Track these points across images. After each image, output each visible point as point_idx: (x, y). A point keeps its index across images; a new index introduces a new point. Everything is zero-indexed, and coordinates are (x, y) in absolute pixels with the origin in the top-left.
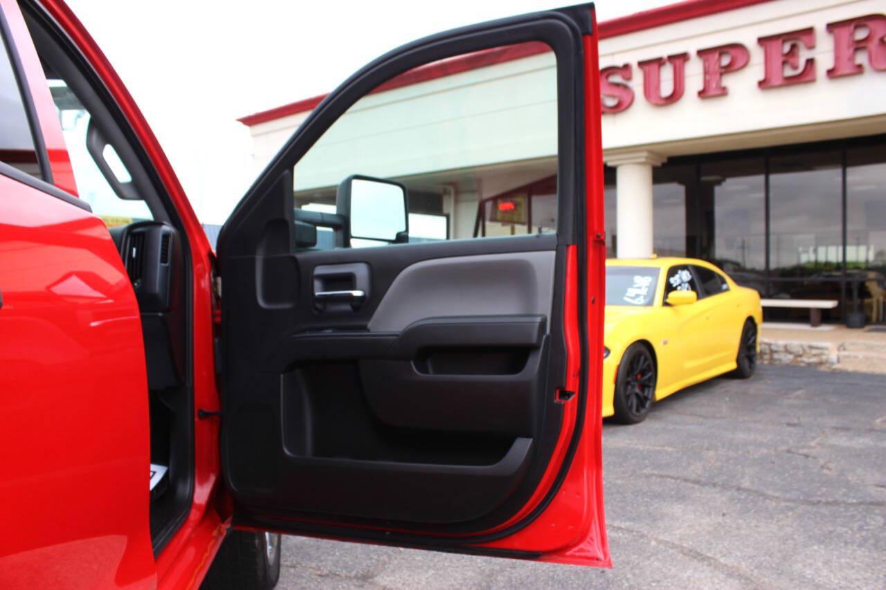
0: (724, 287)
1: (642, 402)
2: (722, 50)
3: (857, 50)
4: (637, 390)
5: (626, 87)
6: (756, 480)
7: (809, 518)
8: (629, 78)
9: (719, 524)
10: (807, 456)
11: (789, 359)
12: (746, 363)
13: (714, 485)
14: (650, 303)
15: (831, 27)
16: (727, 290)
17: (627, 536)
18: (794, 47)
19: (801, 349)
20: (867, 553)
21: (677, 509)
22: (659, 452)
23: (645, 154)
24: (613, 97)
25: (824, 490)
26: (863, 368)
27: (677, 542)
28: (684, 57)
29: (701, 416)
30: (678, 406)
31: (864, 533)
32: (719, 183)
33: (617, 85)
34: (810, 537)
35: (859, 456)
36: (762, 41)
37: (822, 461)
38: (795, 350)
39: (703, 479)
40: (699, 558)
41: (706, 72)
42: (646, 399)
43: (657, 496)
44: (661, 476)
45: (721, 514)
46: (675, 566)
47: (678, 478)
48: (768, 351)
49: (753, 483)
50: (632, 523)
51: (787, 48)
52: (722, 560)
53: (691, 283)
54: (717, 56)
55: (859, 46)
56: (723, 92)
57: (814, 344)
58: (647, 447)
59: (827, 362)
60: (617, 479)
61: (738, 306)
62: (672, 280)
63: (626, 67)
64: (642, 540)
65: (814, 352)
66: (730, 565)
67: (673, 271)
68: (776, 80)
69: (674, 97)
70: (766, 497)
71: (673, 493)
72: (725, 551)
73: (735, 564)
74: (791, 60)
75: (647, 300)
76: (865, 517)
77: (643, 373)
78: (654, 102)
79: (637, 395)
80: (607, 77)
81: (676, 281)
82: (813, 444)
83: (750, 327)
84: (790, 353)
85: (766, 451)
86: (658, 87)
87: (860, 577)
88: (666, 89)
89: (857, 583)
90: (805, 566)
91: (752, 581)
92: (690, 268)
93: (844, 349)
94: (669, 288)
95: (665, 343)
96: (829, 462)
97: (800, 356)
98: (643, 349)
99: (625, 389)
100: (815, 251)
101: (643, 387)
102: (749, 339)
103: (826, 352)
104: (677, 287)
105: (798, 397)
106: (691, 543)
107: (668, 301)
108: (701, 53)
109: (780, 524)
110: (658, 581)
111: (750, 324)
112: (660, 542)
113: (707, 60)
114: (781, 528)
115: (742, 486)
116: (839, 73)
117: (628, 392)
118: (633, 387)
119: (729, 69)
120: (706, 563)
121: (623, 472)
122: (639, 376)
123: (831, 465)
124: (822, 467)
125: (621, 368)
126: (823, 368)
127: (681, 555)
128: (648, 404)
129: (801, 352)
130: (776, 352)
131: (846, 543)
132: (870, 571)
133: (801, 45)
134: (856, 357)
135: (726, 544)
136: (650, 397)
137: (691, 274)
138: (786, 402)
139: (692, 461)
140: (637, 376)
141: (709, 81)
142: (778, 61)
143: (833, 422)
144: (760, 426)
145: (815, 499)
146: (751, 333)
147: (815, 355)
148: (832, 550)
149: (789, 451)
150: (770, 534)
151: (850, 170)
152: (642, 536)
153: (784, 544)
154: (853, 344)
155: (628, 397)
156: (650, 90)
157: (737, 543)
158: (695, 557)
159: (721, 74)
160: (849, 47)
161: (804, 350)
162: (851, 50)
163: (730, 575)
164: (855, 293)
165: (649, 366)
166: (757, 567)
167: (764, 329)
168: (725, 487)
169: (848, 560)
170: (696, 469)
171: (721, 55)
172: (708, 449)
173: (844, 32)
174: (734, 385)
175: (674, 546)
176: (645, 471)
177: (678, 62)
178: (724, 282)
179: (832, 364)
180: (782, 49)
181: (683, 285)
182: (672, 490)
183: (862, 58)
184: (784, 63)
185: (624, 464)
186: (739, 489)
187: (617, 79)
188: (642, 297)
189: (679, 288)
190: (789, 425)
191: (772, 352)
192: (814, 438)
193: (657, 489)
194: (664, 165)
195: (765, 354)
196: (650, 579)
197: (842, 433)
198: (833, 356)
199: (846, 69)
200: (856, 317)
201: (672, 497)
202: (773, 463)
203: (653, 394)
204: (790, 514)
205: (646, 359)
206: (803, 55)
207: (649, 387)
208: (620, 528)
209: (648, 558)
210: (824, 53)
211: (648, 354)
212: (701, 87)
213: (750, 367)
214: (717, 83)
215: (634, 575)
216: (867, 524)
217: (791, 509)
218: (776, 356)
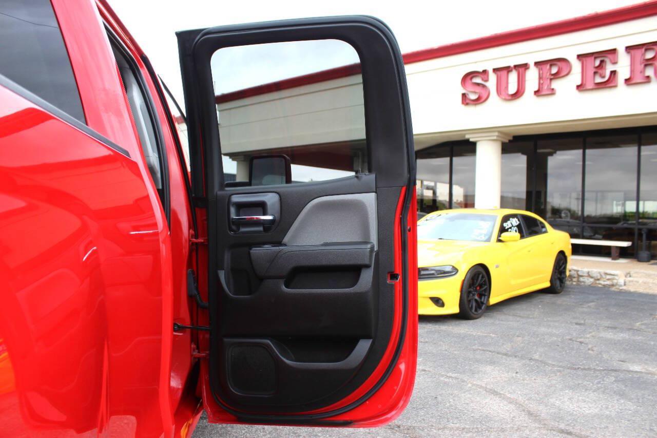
0: (544, 230)
1: (479, 305)
2: (552, 62)
3: (646, 65)
4: (476, 297)
5: (484, 86)
6: (543, 355)
7: (569, 376)
8: (487, 80)
9: (513, 377)
10: (581, 343)
11: (591, 282)
12: (558, 283)
13: (516, 357)
14: (488, 240)
15: (629, 49)
16: (546, 232)
17: (454, 381)
18: (602, 62)
19: (599, 275)
20: (597, 395)
21: (489, 368)
22: (486, 336)
23: (496, 134)
24: (475, 93)
25: (585, 362)
26: (641, 290)
27: (484, 385)
28: (525, 66)
29: (520, 316)
30: (506, 310)
31: (600, 385)
32: (551, 154)
33: (478, 84)
34: (566, 386)
35: (615, 344)
36: (579, 57)
37: (590, 346)
38: (594, 275)
39: (510, 353)
40: (495, 394)
41: (540, 78)
42: (483, 303)
43: (478, 361)
44: (484, 350)
45: (515, 372)
46: (480, 397)
47: (494, 352)
48: (576, 276)
49: (541, 356)
50: (459, 375)
51: (597, 63)
52: (509, 395)
53: (519, 226)
54: (548, 66)
55: (648, 63)
56: (552, 92)
57: (609, 271)
58: (479, 334)
59: (617, 284)
60: (455, 351)
61: (552, 243)
62: (505, 225)
63: (485, 72)
64: (463, 383)
65: (608, 277)
66: (512, 398)
67: (506, 218)
68: (590, 85)
69: (517, 95)
70: (546, 364)
71: (488, 360)
72: (511, 391)
73: (516, 398)
74: (600, 71)
75: (487, 237)
76: (604, 377)
77: (481, 286)
78: (504, 97)
79: (476, 300)
80: (471, 79)
81: (508, 225)
82: (588, 336)
83: (561, 259)
84: (592, 277)
85: (555, 339)
86: (507, 87)
87: (587, 406)
88: (512, 88)
89: (584, 409)
90: (556, 400)
91: (522, 406)
92: (519, 216)
93: (630, 276)
94: (503, 230)
95: (497, 267)
96: (595, 347)
97: (598, 280)
98: (481, 270)
99: (468, 296)
100: (624, 205)
101: (480, 296)
102: (561, 267)
103: (616, 277)
104: (508, 229)
105: (589, 307)
106: (492, 386)
107: (500, 238)
108: (537, 64)
109: (550, 379)
110: (467, 404)
111: (562, 256)
112: (473, 385)
113: (542, 69)
114: (549, 381)
115: (533, 358)
116: (634, 81)
117: (469, 298)
118: (474, 295)
119: (556, 76)
120: (498, 396)
121: (460, 347)
122: (478, 288)
123: (595, 349)
124: (589, 349)
125: (465, 282)
126: (613, 289)
127: (484, 392)
128: (483, 307)
129: (599, 277)
130: (582, 276)
131: (586, 390)
132: (594, 403)
133: (607, 60)
134: (638, 282)
135: (513, 387)
136: (485, 302)
137: (519, 220)
138: (581, 309)
139: (505, 343)
140: (476, 288)
141: (542, 84)
142: (591, 71)
143: (607, 323)
144: (557, 324)
145: (577, 367)
146: (562, 262)
147: (608, 279)
148: (576, 393)
149: (570, 339)
150: (542, 384)
151: (643, 148)
152: (464, 381)
153: (549, 389)
154: (636, 273)
155: (469, 301)
156: (501, 88)
157: (520, 387)
158: (493, 393)
159: (551, 79)
160: (641, 64)
161: (601, 275)
162: (643, 66)
163: (510, 403)
164: (644, 237)
165: (485, 281)
166: (528, 400)
167: (572, 260)
168: (522, 358)
169: (584, 398)
170: (507, 347)
171: (551, 66)
172: (518, 336)
173: (638, 53)
174: (548, 298)
175: (481, 387)
176: (474, 347)
177: (521, 70)
178: (544, 227)
179: (621, 286)
180: (594, 64)
181: (513, 228)
182: (488, 358)
183: (650, 72)
184: (595, 73)
185: (461, 343)
186: (531, 359)
187: (478, 80)
188: (483, 235)
189: (510, 230)
190: (577, 324)
191: (579, 276)
192: (590, 332)
193: (478, 357)
194: (510, 141)
195: (574, 277)
196: (463, 402)
197: (610, 330)
198: (621, 281)
199: (638, 79)
200: (644, 254)
201: (487, 362)
202: (558, 346)
203: (488, 300)
204: (558, 374)
205: (483, 277)
206: (609, 68)
207: (485, 295)
208: (451, 377)
209: (464, 392)
210: (623, 66)
211: (484, 273)
212: (536, 89)
213: (561, 286)
214: (548, 86)
215: (454, 400)
216: (603, 380)
217: (560, 371)
218: (581, 279)
